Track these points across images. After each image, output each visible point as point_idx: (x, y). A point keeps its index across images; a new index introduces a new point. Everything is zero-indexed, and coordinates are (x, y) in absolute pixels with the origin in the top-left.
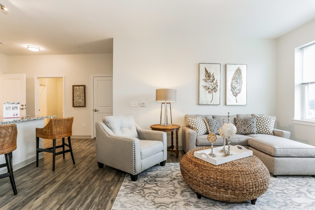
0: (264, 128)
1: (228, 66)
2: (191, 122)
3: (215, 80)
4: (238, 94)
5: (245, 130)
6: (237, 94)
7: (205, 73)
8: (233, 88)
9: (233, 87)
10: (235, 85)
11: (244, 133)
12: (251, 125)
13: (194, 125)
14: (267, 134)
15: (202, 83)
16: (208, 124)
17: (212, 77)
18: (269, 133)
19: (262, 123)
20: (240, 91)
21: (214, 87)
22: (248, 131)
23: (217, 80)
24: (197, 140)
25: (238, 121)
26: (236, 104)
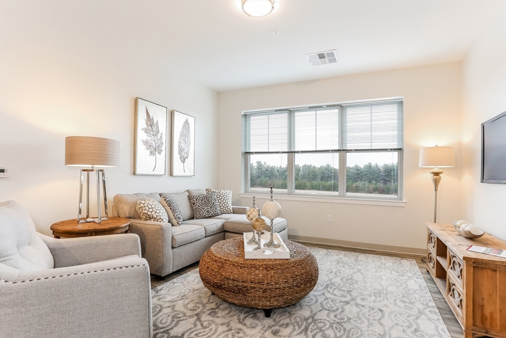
0: (226, 206)
1: (176, 113)
2: (147, 208)
3: (160, 133)
4: (186, 160)
5: (208, 212)
6: (184, 159)
7: (146, 118)
8: (181, 150)
9: (181, 148)
10: (183, 145)
11: (207, 216)
12: (214, 203)
13: (153, 213)
14: (228, 213)
15: (142, 136)
16: (171, 209)
17: (156, 126)
18: (229, 212)
19: (222, 200)
20: (188, 156)
21: (157, 145)
22: (212, 213)
23: (162, 134)
24: (173, 238)
25: (196, 199)
26: (183, 174)
